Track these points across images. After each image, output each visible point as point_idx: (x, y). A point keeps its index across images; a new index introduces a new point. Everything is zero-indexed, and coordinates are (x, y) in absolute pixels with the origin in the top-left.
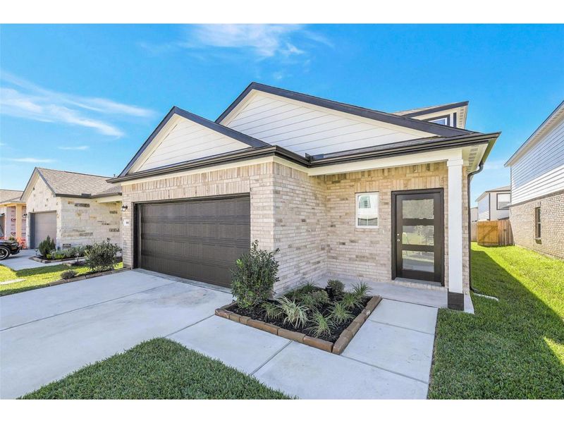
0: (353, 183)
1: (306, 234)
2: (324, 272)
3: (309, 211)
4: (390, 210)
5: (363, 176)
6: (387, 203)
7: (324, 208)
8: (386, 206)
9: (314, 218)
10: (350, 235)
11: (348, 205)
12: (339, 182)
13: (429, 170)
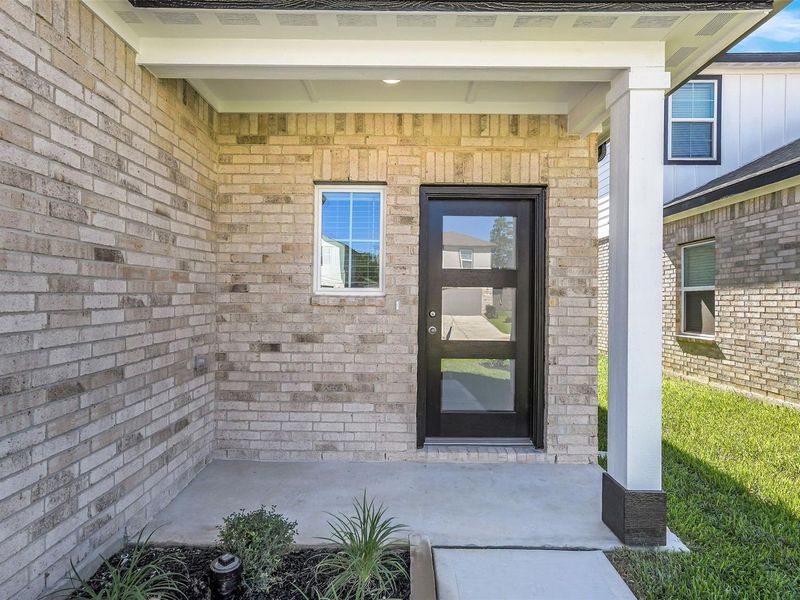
0: (308, 150)
1: (119, 316)
2: (206, 451)
3: (142, 217)
4: (415, 240)
5: (340, 127)
6: (408, 220)
7: (208, 225)
8: (407, 228)
9: (166, 255)
10: (297, 318)
11: (290, 219)
12: (260, 140)
13: (516, 133)
